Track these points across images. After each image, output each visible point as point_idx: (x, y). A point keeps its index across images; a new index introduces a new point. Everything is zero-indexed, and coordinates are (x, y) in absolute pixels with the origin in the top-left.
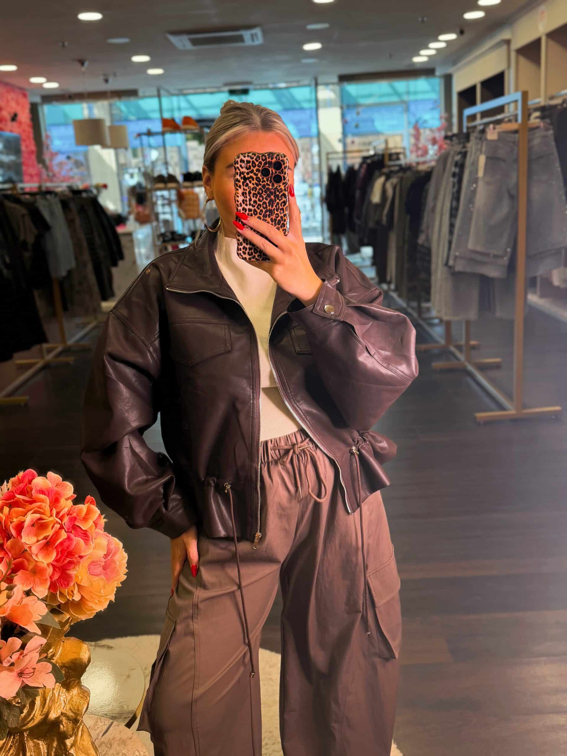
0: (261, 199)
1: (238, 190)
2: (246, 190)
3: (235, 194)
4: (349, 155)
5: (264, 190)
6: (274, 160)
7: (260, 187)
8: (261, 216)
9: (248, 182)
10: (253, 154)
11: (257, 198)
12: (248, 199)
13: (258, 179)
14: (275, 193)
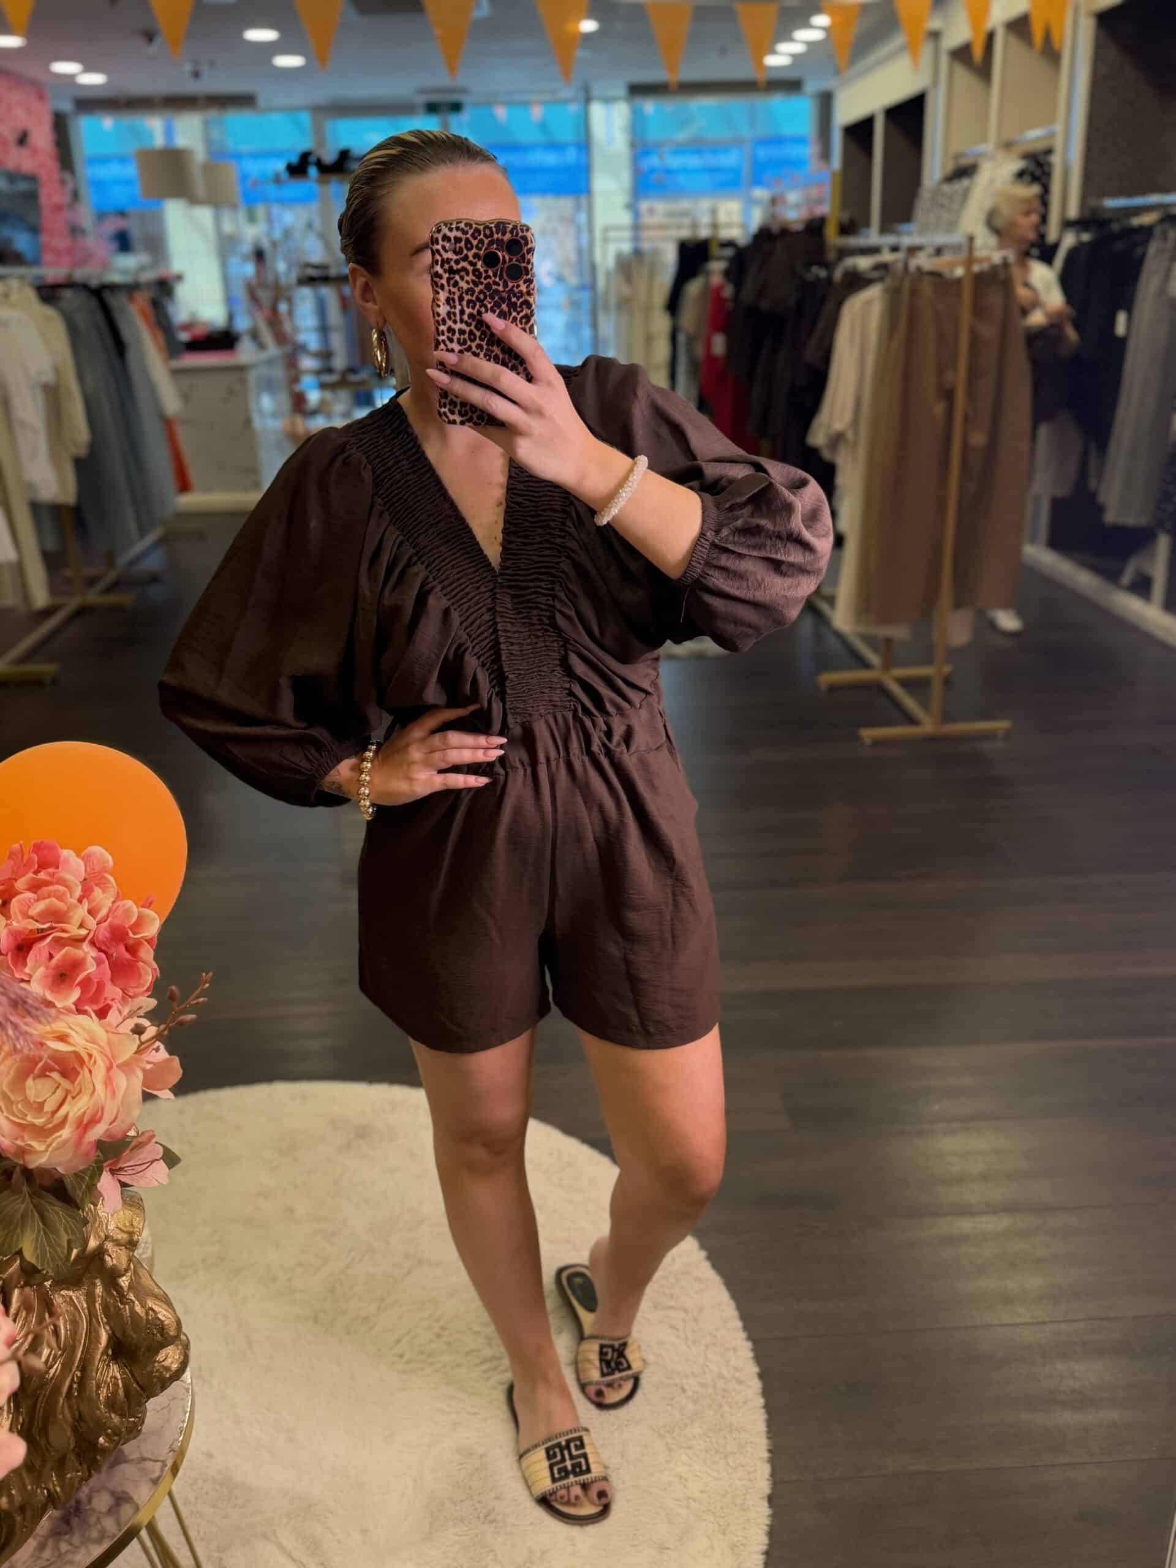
0: (483, 310)
2: (454, 293)
3: (434, 300)
4: (645, 234)
5: (488, 293)
6: (508, 236)
7: (481, 287)
8: (484, 343)
9: (457, 278)
10: (466, 225)
11: (476, 309)
12: (457, 312)
13: (477, 273)
14: (509, 299)
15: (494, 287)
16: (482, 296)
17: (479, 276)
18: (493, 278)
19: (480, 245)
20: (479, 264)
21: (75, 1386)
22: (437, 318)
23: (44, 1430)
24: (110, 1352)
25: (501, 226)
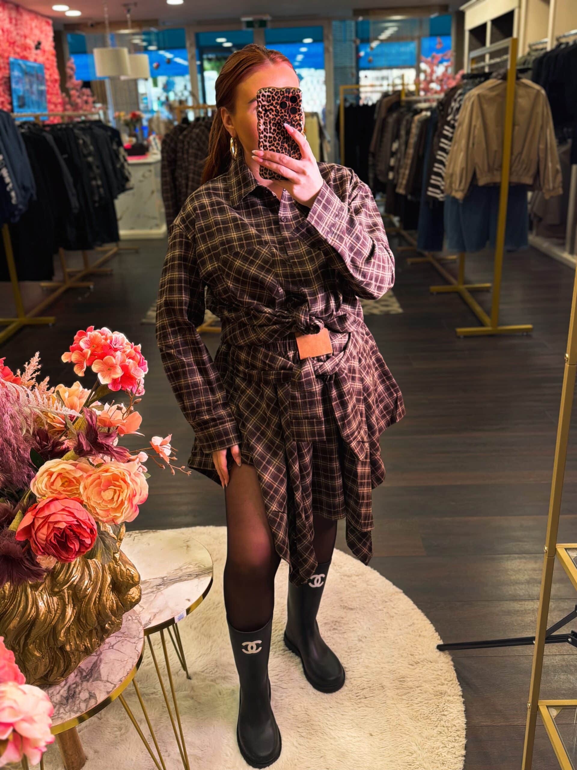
0: (280, 127)
1: (260, 120)
3: (258, 124)
5: (282, 120)
6: (290, 95)
7: (279, 117)
8: (280, 143)
9: (268, 113)
11: (277, 127)
12: (268, 128)
13: (277, 111)
15: (285, 117)
16: (279, 121)
17: (278, 113)
18: (284, 113)
19: (279, 99)
20: (278, 107)
21: (97, 599)
23: (85, 617)
24: (111, 586)
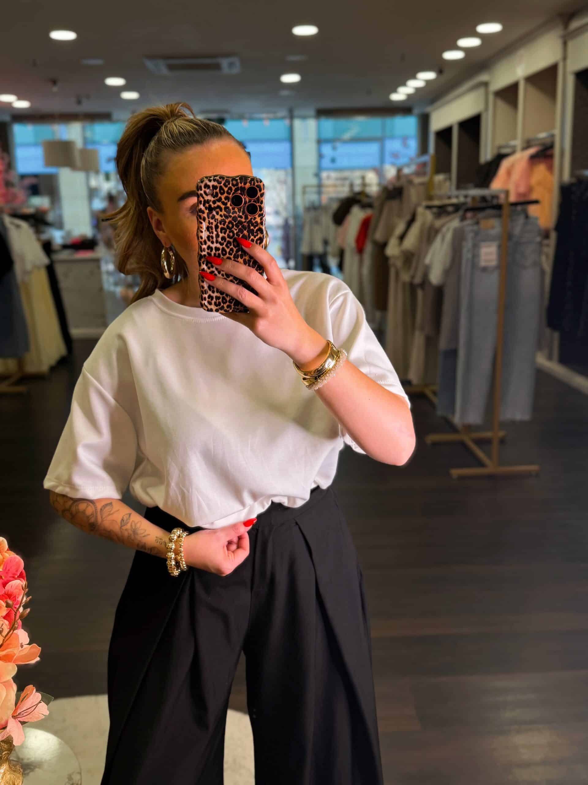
2: (212, 223)
9: (214, 213)
11: (227, 234)
12: (214, 236)
13: (227, 210)
14: (249, 226)
15: (239, 219)
16: (230, 225)
17: (229, 212)
18: (238, 213)
19: (229, 191)
20: (229, 204)
22: (201, 240)
25: (244, 178)
